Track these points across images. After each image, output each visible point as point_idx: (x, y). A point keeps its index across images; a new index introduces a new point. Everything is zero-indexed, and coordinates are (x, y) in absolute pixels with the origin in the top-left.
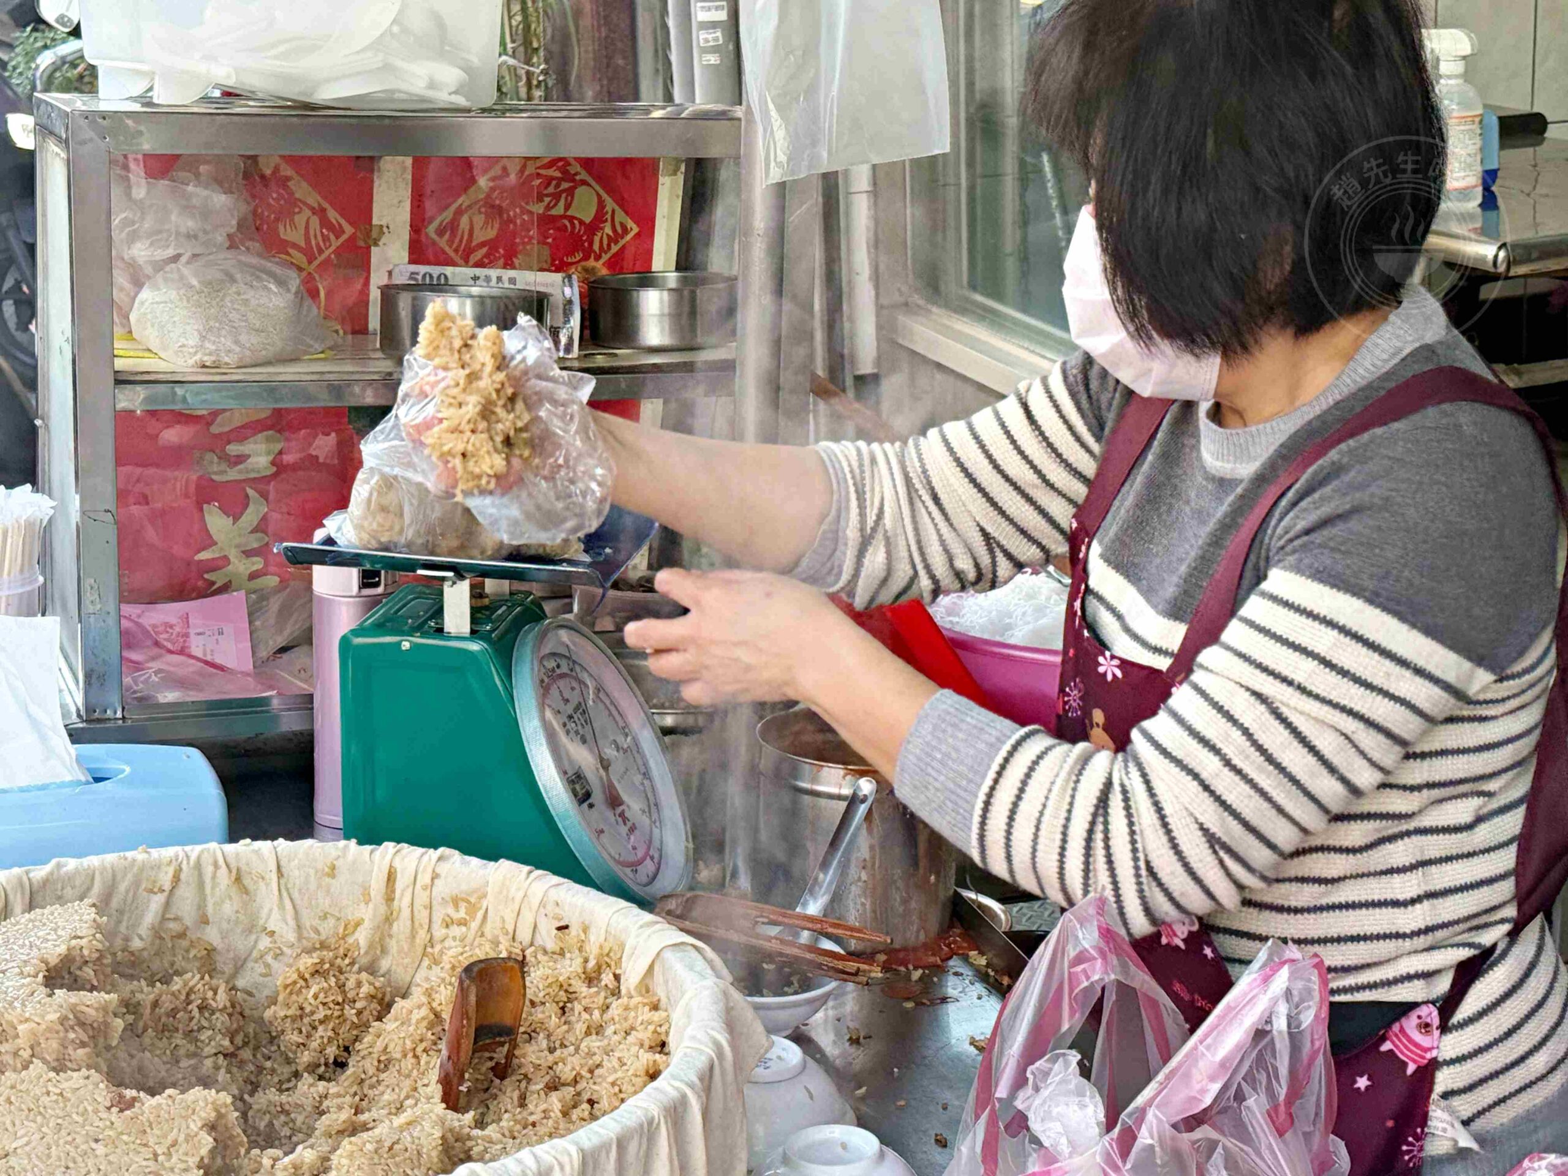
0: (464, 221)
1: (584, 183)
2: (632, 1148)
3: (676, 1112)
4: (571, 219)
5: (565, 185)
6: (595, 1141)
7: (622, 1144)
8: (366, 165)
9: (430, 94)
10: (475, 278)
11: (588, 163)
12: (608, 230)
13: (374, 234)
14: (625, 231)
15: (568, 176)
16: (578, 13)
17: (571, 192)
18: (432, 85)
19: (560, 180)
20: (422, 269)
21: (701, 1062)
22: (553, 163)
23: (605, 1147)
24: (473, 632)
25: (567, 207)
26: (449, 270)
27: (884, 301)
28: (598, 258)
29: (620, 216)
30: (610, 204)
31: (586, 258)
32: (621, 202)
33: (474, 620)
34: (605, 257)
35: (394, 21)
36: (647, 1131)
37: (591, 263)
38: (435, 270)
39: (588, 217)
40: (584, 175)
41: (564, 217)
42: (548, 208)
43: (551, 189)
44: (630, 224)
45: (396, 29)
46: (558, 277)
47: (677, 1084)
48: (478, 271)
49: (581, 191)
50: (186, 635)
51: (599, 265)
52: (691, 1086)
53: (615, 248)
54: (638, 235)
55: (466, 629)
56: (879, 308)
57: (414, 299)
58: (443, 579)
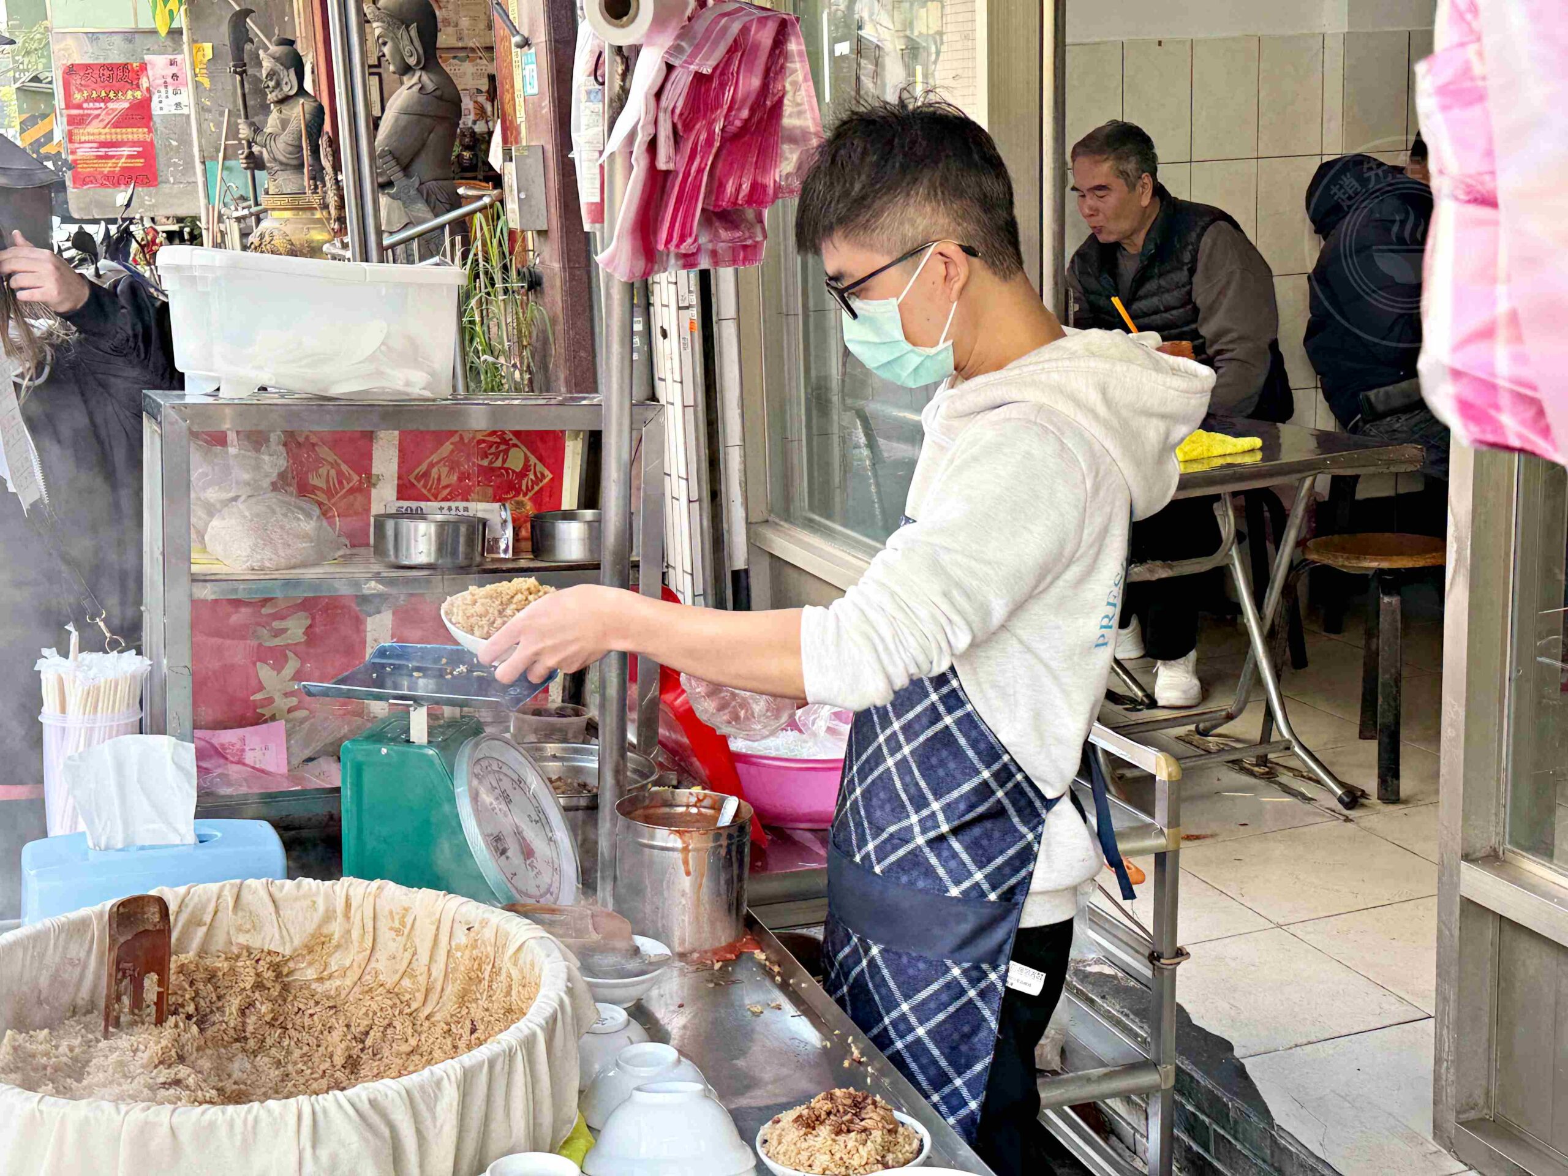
0: (434, 472)
1: (515, 445)
2: (498, 1066)
3: (529, 1043)
4: (507, 470)
5: (503, 447)
6: (474, 1061)
7: (492, 1063)
8: (369, 437)
9: (409, 390)
10: (441, 509)
11: (517, 434)
12: (532, 476)
13: (373, 481)
14: (543, 475)
15: (506, 442)
16: (554, 321)
17: (506, 452)
18: (408, 384)
19: (498, 444)
20: (405, 504)
21: (548, 1012)
22: (494, 433)
23: (480, 1065)
24: (429, 742)
25: (504, 461)
26: (423, 504)
27: (752, 519)
28: (525, 495)
29: (540, 467)
30: (533, 460)
31: (517, 494)
32: (541, 459)
33: (430, 734)
34: (530, 494)
35: (383, 343)
36: (510, 1055)
37: (521, 498)
38: (414, 504)
39: (518, 468)
40: (515, 441)
41: (502, 468)
42: (491, 462)
43: (493, 450)
44: (546, 472)
45: (383, 348)
46: (497, 505)
47: (531, 1025)
48: (445, 504)
49: (513, 451)
50: (243, 750)
51: (526, 499)
52: (542, 1028)
53: (536, 488)
54: (552, 479)
55: (424, 740)
56: (749, 524)
57: (396, 524)
58: (409, 706)
